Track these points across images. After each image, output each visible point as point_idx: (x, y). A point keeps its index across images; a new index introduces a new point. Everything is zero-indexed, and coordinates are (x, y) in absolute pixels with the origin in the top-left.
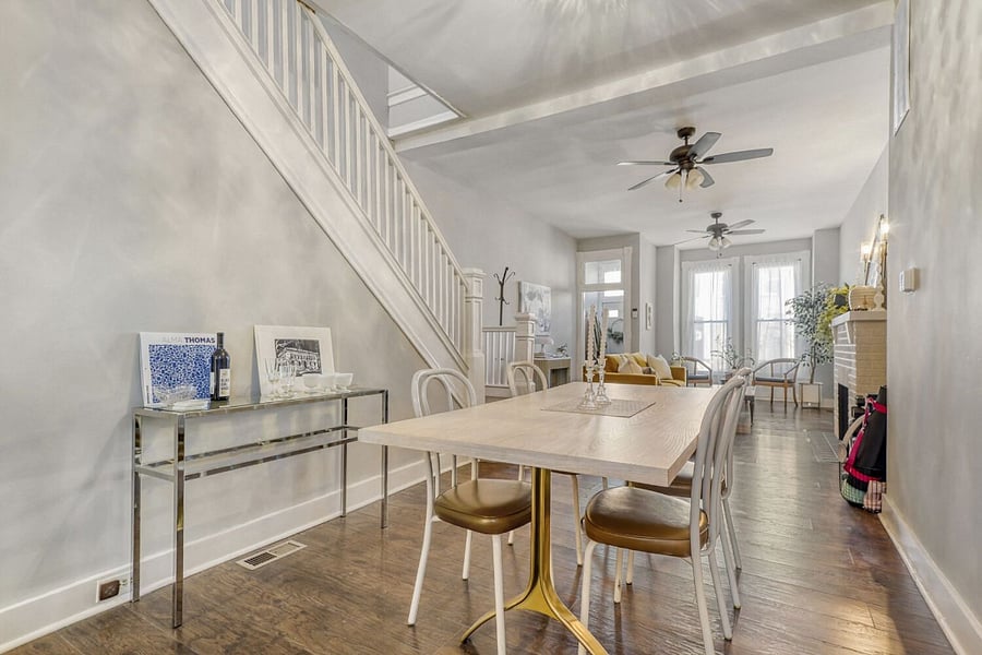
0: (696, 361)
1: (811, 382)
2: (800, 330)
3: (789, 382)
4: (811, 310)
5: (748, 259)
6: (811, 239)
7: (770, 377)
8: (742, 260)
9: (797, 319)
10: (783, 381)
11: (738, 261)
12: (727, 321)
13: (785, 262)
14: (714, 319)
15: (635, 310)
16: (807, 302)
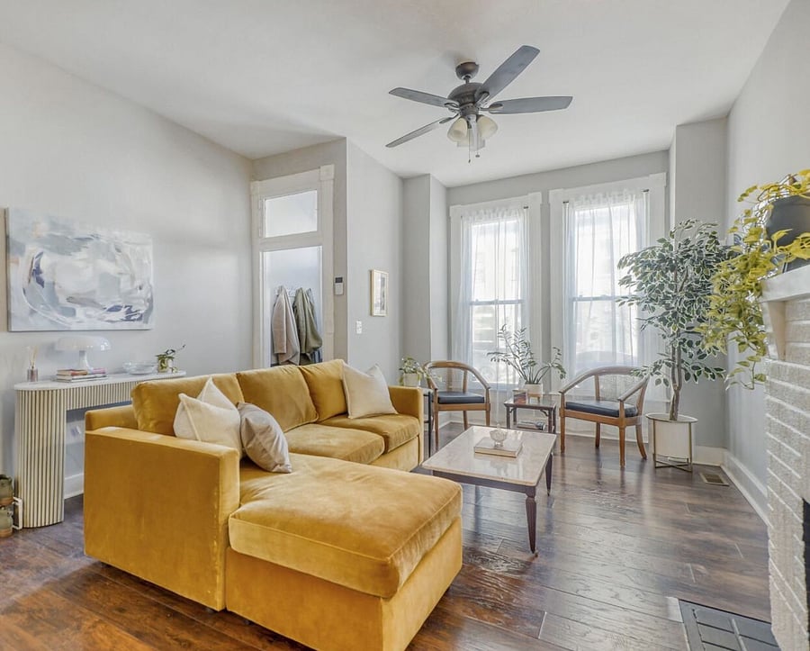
0: (466, 369)
1: (673, 418)
2: (648, 314)
3: (629, 414)
4: (671, 275)
5: (556, 195)
6: (666, 152)
7: (593, 403)
8: (545, 197)
9: (643, 294)
10: (616, 414)
11: (540, 201)
12: (520, 301)
13: (620, 198)
14: (501, 299)
15: (339, 280)
16: (663, 259)
